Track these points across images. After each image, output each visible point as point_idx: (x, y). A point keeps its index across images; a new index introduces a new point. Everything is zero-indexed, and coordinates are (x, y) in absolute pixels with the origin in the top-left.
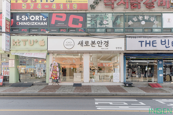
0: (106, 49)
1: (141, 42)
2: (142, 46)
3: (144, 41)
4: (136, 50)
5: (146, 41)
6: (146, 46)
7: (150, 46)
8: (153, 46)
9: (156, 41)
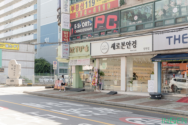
0: (135, 50)
1: (169, 38)
2: (170, 44)
3: (172, 37)
4: (166, 50)
5: (175, 36)
6: (175, 44)
7: (179, 43)
8: (183, 42)
9: (187, 34)
